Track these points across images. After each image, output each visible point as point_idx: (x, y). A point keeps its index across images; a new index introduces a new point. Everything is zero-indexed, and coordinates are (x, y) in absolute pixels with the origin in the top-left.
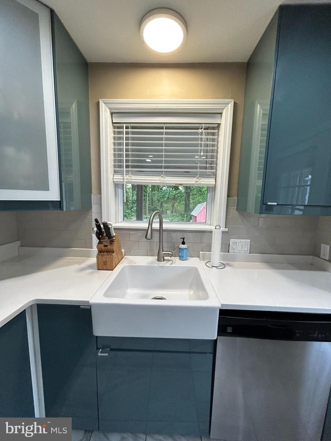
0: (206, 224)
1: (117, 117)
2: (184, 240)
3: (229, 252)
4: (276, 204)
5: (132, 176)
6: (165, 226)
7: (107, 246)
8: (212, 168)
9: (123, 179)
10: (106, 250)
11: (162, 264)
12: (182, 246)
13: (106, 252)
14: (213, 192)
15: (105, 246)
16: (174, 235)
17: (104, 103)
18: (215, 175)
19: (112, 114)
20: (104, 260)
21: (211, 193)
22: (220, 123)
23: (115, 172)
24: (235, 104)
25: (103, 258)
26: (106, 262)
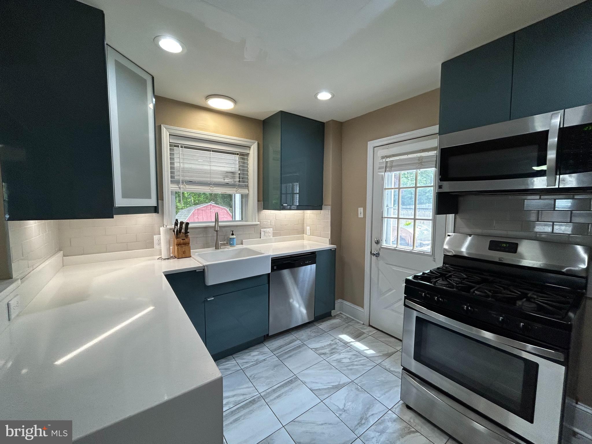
2: (233, 232)
3: (261, 238)
4: (287, 205)
5: (186, 185)
7: (184, 239)
8: (245, 182)
11: (220, 250)
12: (232, 237)
13: (184, 244)
14: (246, 199)
15: (182, 240)
16: (224, 230)
17: (165, 128)
18: (247, 187)
19: (169, 135)
20: (183, 250)
21: (245, 199)
22: (249, 153)
23: (172, 182)
24: (258, 144)
25: (182, 249)
26: (185, 251)
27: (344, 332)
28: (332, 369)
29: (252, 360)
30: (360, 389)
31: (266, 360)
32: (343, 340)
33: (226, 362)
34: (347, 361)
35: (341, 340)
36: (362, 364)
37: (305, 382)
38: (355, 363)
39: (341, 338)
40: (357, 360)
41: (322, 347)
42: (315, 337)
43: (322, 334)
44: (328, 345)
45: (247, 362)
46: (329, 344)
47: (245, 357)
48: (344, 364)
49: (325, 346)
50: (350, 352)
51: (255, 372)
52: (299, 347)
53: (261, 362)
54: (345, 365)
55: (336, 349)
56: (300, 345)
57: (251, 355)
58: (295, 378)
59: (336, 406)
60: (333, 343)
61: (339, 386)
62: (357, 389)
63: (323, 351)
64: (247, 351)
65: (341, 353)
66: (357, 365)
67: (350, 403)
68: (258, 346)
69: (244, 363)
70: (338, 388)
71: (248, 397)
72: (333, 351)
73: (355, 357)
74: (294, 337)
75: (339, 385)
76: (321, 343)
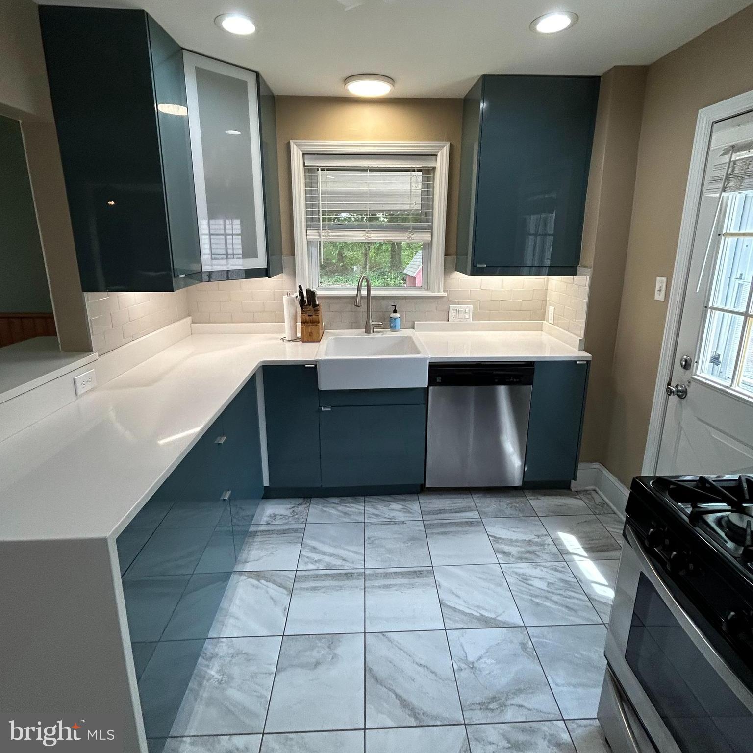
0: (421, 288)
1: (310, 159)
2: (395, 307)
3: (448, 321)
4: (486, 266)
5: (330, 231)
6: (373, 292)
7: (312, 316)
8: (427, 221)
9: (320, 236)
10: (311, 320)
11: (371, 335)
12: (393, 315)
13: (311, 322)
14: (430, 250)
15: (309, 316)
16: (384, 303)
17: (296, 145)
18: (430, 229)
19: (303, 154)
22: (436, 167)
23: (308, 227)
25: (307, 330)
26: (312, 333)
27: (575, 529)
28: (501, 585)
29: (386, 516)
30: (528, 649)
31: (406, 523)
32: (562, 544)
33: (352, 503)
34: (542, 585)
35: (556, 542)
36: (570, 605)
37: (439, 585)
38: (555, 598)
39: (559, 539)
40: (564, 594)
41: (511, 540)
42: (511, 517)
43: (528, 516)
44: (525, 540)
45: (377, 515)
46: (527, 539)
47: (379, 506)
48: (532, 588)
49: (517, 541)
50: (561, 572)
51: (380, 534)
52: (470, 524)
53: (396, 524)
54: (532, 592)
55: (535, 554)
56: (473, 520)
57: (391, 506)
58: (428, 572)
59: (464, 651)
60: (536, 542)
61: (492, 621)
62: (523, 646)
63: (506, 548)
64: (387, 498)
65: (540, 566)
66: (556, 603)
67: (490, 661)
68: (408, 497)
69: (373, 514)
70: (488, 623)
71: (348, 567)
72: (527, 556)
73: (563, 586)
74: (472, 504)
75: (494, 619)
76: (514, 531)
